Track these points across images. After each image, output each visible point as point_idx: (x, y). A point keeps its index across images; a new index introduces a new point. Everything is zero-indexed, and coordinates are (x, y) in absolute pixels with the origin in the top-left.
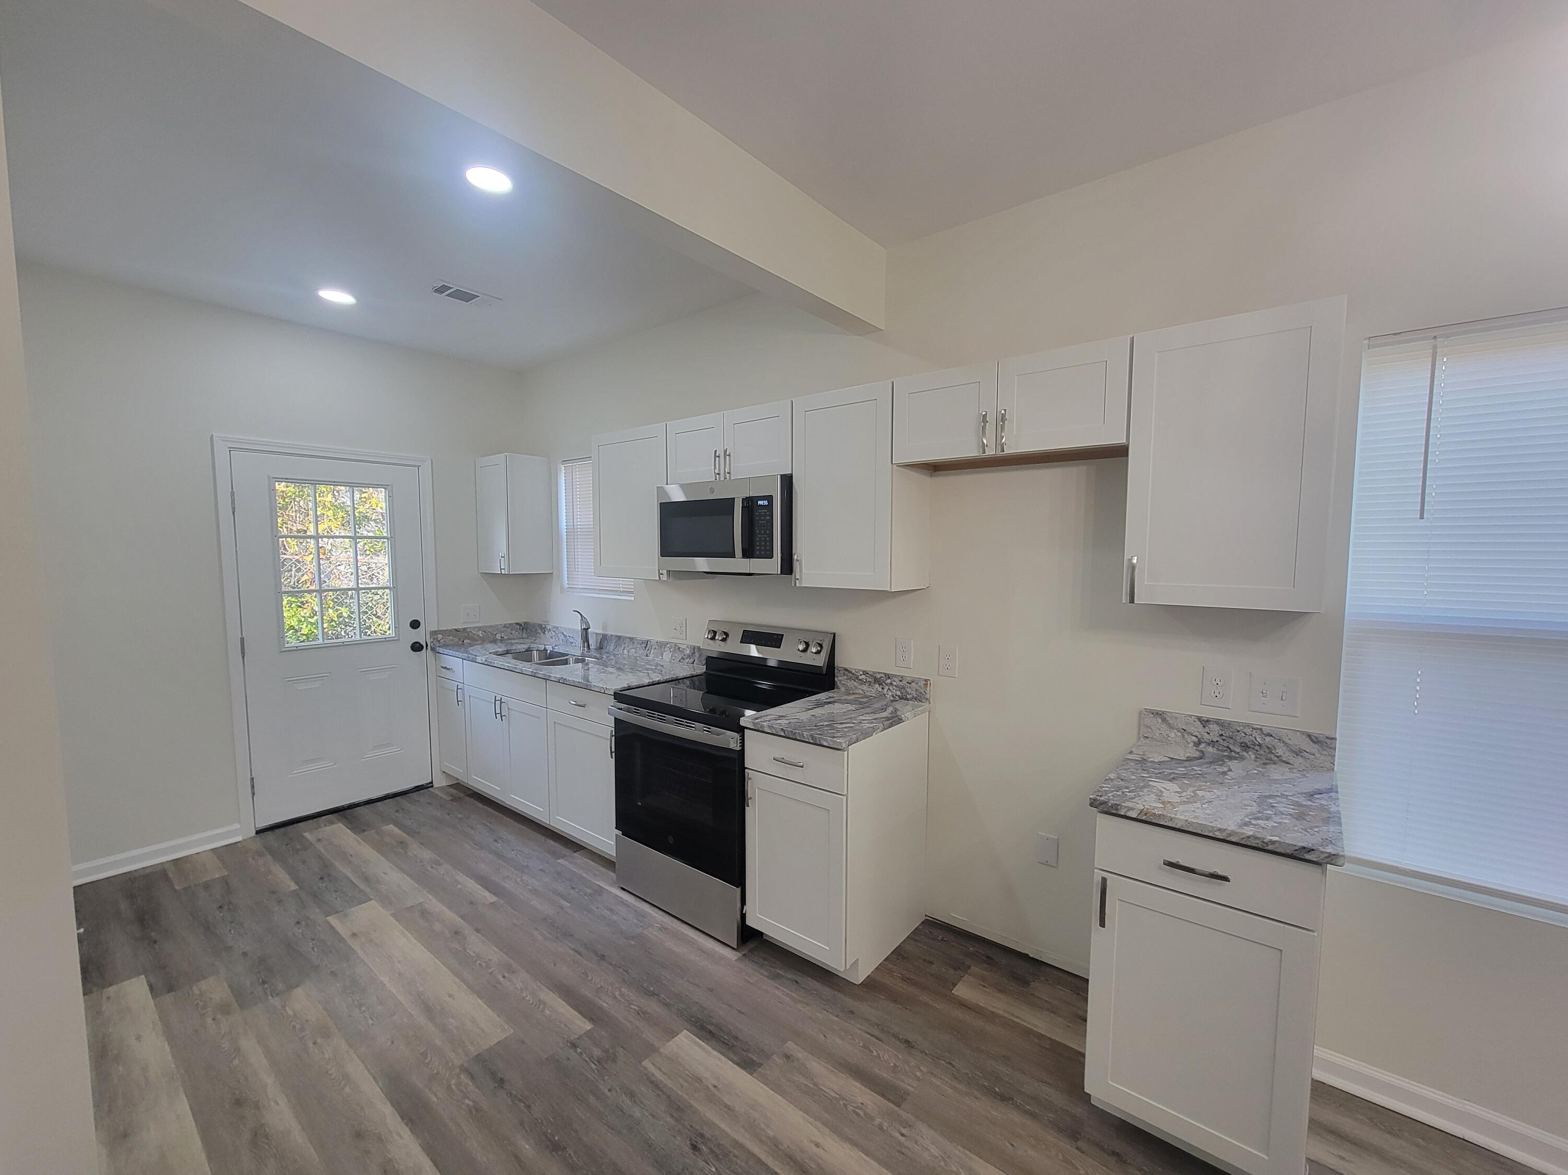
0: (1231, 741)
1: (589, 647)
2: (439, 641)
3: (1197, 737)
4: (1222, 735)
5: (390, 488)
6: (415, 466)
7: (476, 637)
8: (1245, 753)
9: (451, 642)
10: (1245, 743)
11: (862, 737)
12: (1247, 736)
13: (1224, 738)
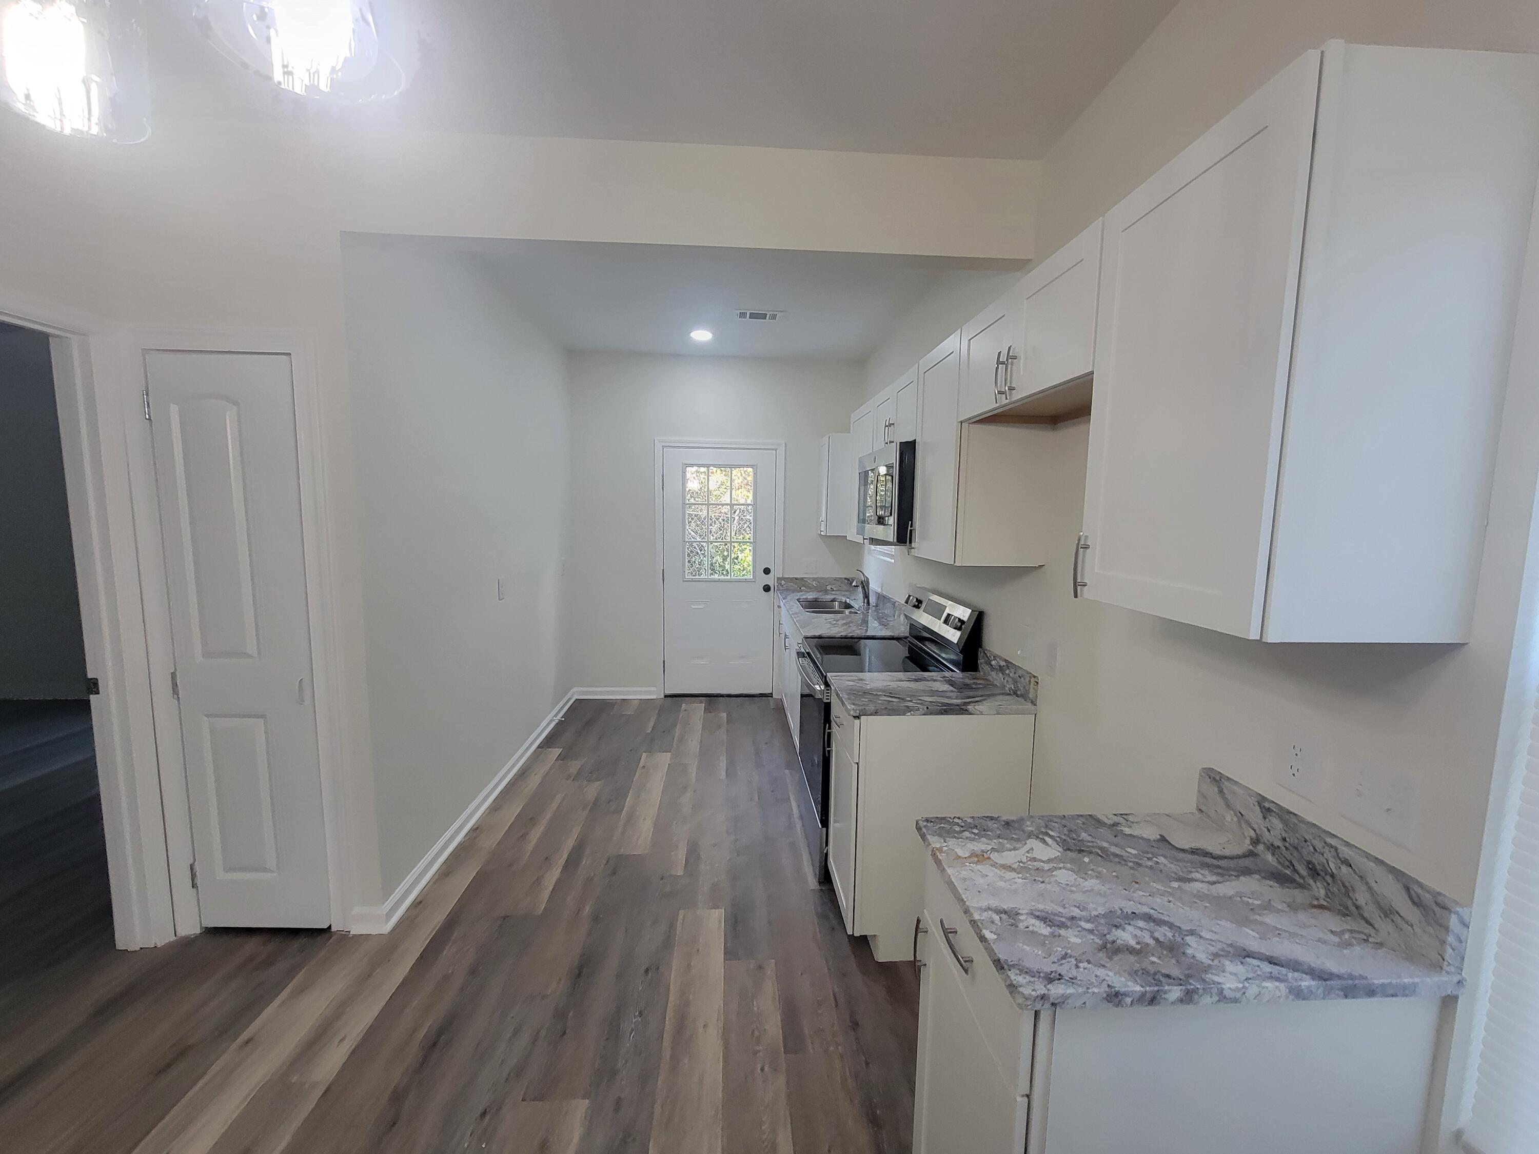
0: (1296, 854)
1: (868, 603)
2: (782, 586)
3: (1255, 831)
4: (1284, 840)
5: (755, 467)
6: (773, 449)
7: (811, 586)
8: (1311, 882)
9: (792, 588)
10: (1314, 865)
11: (884, 712)
12: (1317, 854)
13: (1287, 845)
